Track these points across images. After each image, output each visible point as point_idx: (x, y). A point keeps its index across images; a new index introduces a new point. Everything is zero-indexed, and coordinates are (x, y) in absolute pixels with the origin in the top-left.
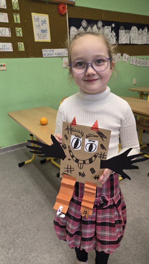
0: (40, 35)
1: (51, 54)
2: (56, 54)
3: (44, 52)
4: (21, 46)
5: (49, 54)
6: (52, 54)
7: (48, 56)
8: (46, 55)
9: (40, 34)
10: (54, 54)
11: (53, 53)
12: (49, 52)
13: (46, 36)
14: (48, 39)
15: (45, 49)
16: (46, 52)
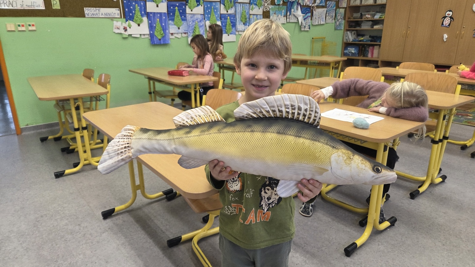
1: (97, 14)
2: (104, 14)
4: (56, 3)
5: (93, 14)
8: (90, 15)
11: (99, 13)
12: (93, 11)
15: (88, 8)
16: (89, 12)
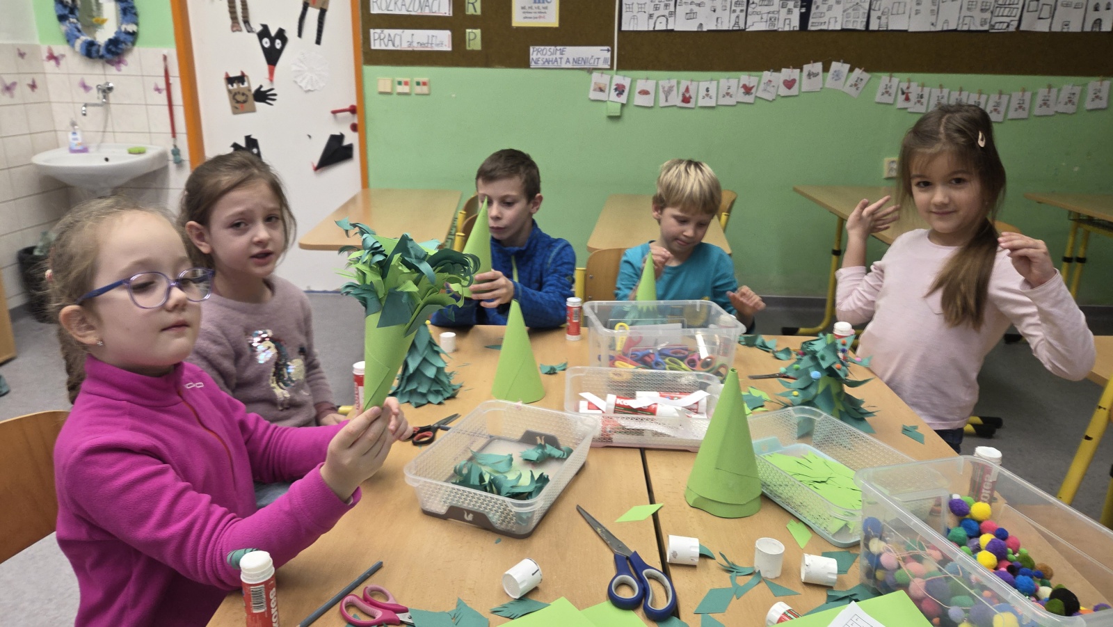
0: (530, 10)
1: (556, 60)
2: (571, 60)
3: (535, 53)
4: (474, 38)
5: (548, 61)
6: (559, 60)
7: (547, 65)
8: (540, 62)
9: (531, 8)
10: (564, 61)
11: (561, 58)
12: (549, 53)
13: (545, 13)
14: (551, 19)
15: (537, 47)
16: (539, 56)
